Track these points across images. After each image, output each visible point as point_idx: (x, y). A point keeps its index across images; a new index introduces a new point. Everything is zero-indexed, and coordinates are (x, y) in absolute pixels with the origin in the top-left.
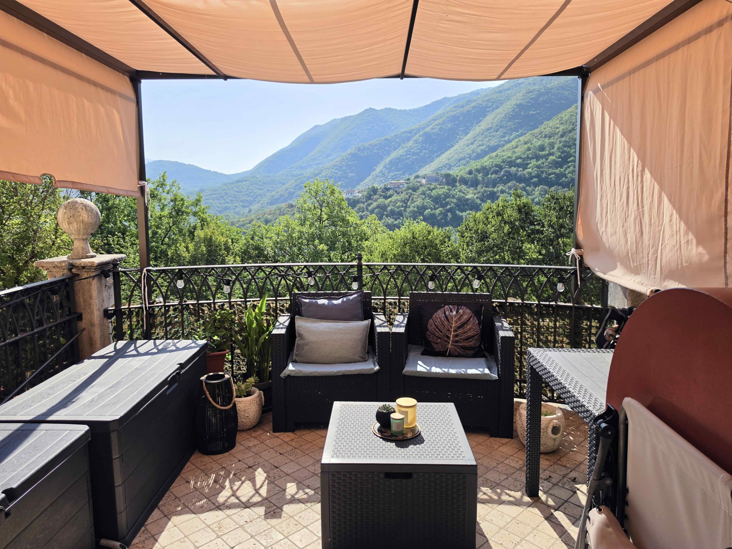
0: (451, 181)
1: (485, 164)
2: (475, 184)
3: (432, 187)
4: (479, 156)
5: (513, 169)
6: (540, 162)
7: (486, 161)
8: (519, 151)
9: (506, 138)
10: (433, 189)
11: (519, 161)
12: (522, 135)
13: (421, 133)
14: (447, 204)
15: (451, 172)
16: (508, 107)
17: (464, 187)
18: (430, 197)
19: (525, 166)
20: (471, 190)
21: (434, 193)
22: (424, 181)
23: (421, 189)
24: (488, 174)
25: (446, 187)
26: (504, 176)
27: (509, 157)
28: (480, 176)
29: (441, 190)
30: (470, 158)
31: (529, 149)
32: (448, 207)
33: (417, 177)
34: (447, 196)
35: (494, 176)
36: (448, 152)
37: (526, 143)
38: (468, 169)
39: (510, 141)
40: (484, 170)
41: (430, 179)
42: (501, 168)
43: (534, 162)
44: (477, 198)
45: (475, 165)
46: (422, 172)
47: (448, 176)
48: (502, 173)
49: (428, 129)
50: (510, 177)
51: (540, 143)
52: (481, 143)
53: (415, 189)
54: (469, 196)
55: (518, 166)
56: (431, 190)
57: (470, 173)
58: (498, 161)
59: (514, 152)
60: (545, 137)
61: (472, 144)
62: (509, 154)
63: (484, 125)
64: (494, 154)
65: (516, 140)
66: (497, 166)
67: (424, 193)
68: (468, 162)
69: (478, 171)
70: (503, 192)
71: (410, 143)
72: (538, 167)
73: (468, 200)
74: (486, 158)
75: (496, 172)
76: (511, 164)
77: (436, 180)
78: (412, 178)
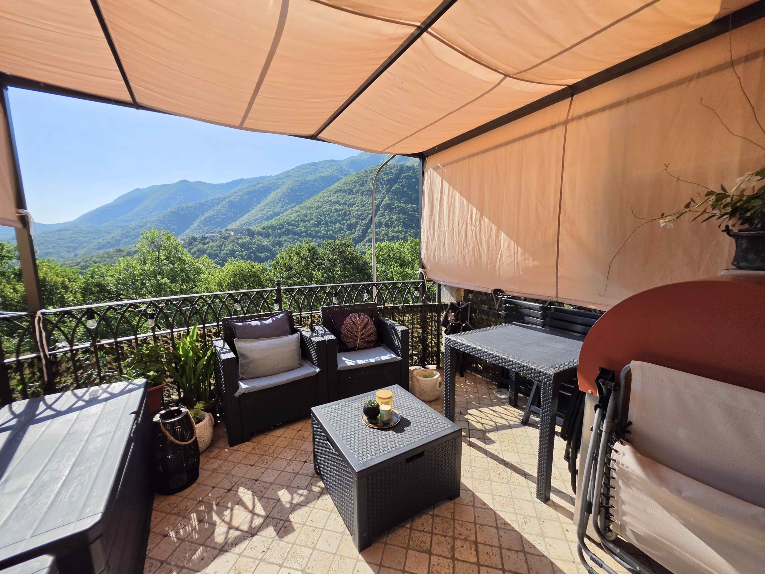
0: (252, 234)
1: (273, 223)
2: (267, 236)
3: (238, 237)
4: (268, 218)
5: (291, 227)
6: (305, 224)
7: (273, 222)
8: (293, 216)
9: (284, 208)
10: (240, 238)
11: (293, 222)
12: (293, 207)
13: (227, 200)
14: (250, 248)
15: (251, 228)
16: (283, 189)
17: (260, 238)
18: (238, 244)
19: (297, 226)
20: (265, 239)
21: (240, 241)
22: (232, 233)
23: (231, 238)
24: (275, 230)
25: (248, 237)
26: (285, 231)
27: (287, 220)
28: (270, 231)
29: (246, 239)
30: (262, 219)
31: (299, 216)
32: (251, 250)
33: (227, 230)
34: (250, 243)
35: (279, 231)
36: (247, 215)
37: (297, 212)
38: (262, 226)
39: (287, 210)
40: (272, 227)
41: (236, 232)
42: (283, 226)
43: (302, 224)
44: (270, 245)
45: (266, 224)
46: (230, 227)
47: (249, 230)
48: (284, 229)
49: (232, 198)
50: (289, 232)
51: (304, 212)
52: (269, 210)
53: (226, 238)
54: (265, 243)
55: (292, 225)
56: (238, 239)
57: (264, 228)
58: (281, 222)
59: (290, 217)
60: (307, 209)
61: (263, 210)
62: (287, 218)
63: (269, 199)
64: (278, 217)
65: (291, 210)
66: (280, 225)
67: (233, 241)
68: (261, 222)
69: (268, 227)
70: (285, 241)
71: (219, 207)
72: (305, 226)
73: (264, 246)
74: (273, 220)
75: (280, 229)
76: (289, 224)
77: (241, 233)
78: (223, 230)
